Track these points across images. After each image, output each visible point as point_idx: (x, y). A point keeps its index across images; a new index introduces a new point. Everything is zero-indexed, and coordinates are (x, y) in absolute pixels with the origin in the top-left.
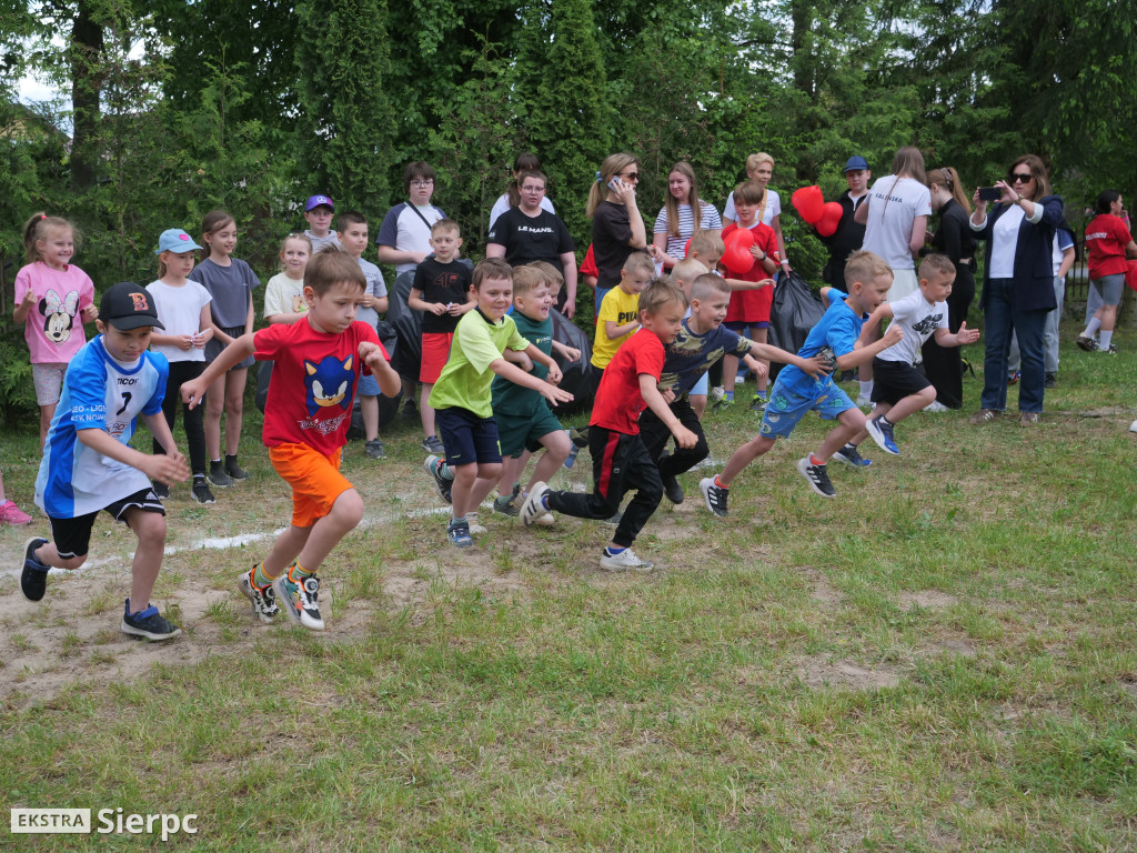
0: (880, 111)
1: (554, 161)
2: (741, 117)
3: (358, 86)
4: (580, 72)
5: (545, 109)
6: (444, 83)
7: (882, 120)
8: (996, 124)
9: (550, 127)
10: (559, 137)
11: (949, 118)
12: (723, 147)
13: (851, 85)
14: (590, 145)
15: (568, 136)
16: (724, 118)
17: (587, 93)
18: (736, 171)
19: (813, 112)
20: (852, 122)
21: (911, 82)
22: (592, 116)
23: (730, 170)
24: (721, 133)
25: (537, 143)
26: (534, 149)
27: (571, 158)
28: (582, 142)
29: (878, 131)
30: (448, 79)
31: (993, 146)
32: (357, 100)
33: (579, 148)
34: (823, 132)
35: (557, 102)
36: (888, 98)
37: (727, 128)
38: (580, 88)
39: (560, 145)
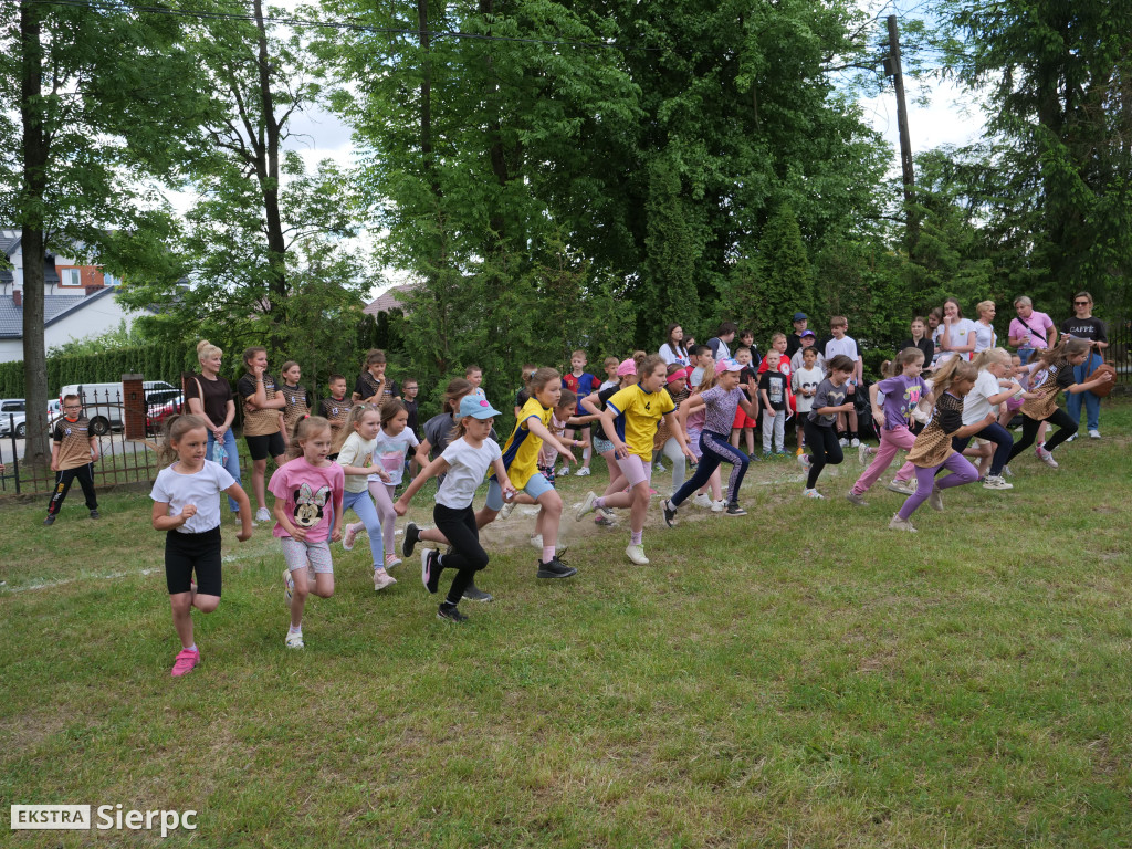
0: (969, 275)
1: (782, 313)
2: (886, 283)
3: (680, 279)
4: (796, 264)
5: (776, 285)
6: (707, 272)
7: (971, 280)
8: (1042, 278)
9: (780, 295)
10: (785, 300)
11: (1012, 276)
12: (876, 301)
13: (951, 261)
14: (803, 303)
15: (790, 299)
16: (875, 284)
17: (800, 275)
18: (884, 313)
19: (929, 278)
20: (952, 282)
21: (987, 256)
22: (803, 287)
23: (881, 313)
24: (874, 292)
25: (773, 304)
26: (772, 307)
27: (793, 311)
28: (798, 302)
29: (969, 287)
30: (709, 269)
31: (1041, 291)
32: (680, 287)
33: (797, 305)
34: (935, 289)
35: (783, 281)
36: (974, 267)
37: (877, 289)
38: (796, 273)
39: (786, 304)
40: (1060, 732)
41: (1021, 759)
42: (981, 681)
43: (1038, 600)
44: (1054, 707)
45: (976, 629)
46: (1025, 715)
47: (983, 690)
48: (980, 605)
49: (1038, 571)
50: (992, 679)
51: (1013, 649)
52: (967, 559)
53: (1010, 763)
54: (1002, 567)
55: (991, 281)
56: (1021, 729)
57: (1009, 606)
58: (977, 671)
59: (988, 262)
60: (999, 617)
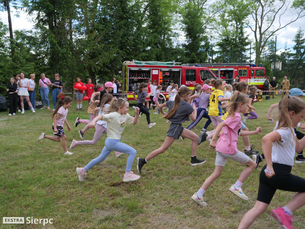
8: (48, 69)
11: (40, 68)
13: (23, 62)
19: (17, 66)
20: (23, 68)
21: (34, 62)
23: (2, 75)
29: (28, 69)
31: (48, 72)
34: (18, 69)
36: (30, 64)
40: (40, 187)
41: (28, 196)
42: (21, 177)
43: (39, 153)
44: (39, 180)
45: (22, 163)
46: (31, 184)
47: (21, 180)
48: (24, 156)
49: (41, 146)
50: (24, 176)
51: (30, 167)
52: (22, 144)
53: (25, 198)
54: (31, 145)
55: (34, 68)
56: (29, 188)
57: (31, 156)
58: (20, 175)
59: (34, 63)
60: (28, 159)
